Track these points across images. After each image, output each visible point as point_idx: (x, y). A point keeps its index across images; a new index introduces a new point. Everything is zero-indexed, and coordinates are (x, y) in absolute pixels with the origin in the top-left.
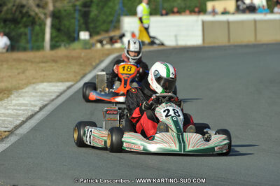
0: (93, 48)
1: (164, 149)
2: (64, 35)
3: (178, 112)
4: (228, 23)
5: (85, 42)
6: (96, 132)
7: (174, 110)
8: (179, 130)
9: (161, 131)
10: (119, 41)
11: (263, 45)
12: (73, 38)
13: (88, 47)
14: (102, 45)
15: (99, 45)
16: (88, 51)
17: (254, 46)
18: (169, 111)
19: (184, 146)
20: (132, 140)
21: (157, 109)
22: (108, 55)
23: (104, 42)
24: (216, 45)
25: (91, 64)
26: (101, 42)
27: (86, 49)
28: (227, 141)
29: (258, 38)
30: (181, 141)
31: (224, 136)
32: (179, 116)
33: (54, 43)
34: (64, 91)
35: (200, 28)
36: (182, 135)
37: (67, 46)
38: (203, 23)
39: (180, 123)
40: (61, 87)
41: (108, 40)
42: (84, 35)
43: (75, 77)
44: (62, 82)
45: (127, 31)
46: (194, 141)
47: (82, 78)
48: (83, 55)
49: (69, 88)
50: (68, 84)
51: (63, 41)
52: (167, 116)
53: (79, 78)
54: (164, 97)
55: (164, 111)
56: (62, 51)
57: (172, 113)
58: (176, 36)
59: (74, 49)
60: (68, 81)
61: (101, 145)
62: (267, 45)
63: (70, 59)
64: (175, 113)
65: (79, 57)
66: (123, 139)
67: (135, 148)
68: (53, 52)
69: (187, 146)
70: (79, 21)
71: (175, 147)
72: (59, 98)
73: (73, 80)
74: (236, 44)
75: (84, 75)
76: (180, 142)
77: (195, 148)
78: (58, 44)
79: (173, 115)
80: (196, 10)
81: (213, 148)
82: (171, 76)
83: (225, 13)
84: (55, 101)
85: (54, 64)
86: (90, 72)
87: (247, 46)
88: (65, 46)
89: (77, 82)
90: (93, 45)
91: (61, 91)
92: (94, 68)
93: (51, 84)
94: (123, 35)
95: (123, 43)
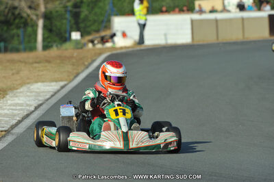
0: (85, 48)
2: (56, 35)
4: (216, 21)
5: (77, 42)
10: (110, 40)
11: (250, 42)
12: (65, 38)
14: (94, 45)
15: (90, 45)
16: (80, 51)
17: (242, 43)
22: (100, 54)
23: (96, 42)
24: (205, 43)
25: (85, 65)
26: (92, 42)
27: (78, 48)
29: (246, 35)
33: (46, 43)
34: (59, 91)
35: (189, 26)
37: (59, 46)
38: (192, 21)
40: (54, 86)
41: (99, 39)
42: (76, 36)
43: (68, 76)
44: (56, 81)
45: (117, 31)
47: (76, 77)
48: (75, 55)
49: (63, 87)
50: (62, 83)
51: (55, 42)
53: (72, 77)
56: (54, 51)
58: (165, 35)
59: (66, 49)
60: (62, 80)
62: (255, 42)
63: (63, 59)
65: (72, 57)
68: (47, 53)
70: (70, 21)
72: (54, 98)
73: (66, 80)
74: (225, 41)
75: (77, 75)
78: (50, 45)
80: (185, 8)
83: (212, 11)
84: (49, 100)
85: (47, 64)
86: (83, 71)
87: (235, 43)
88: (57, 46)
89: (70, 82)
90: (85, 45)
91: (55, 91)
92: (87, 67)
93: (45, 83)
94: (114, 35)
95: (113, 42)
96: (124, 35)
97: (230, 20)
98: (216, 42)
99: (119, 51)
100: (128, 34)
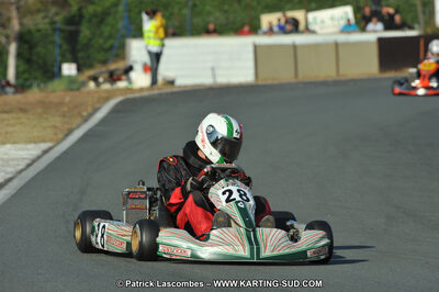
0: (84, 90)
1: (225, 255)
2: (38, 69)
3: (245, 194)
4: (295, 47)
5: (71, 79)
6: (112, 227)
7: (239, 191)
8: (248, 224)
9: (220, 226)
10: (124, 77)
11: (348, 82)
12: (52, 73)
13: (75, 86)
14: (98, 84)
15: (92, 85)
16: (76, 93)
17: (336, 83)
18: (231, 192)
19: (258, 249)
20: (173, 241)
21: (212, 190)
22: (107, 99)
23: (101, 80)
24: (276, 82)
25: (82, 116)
26: (95, 79)
27: (72, 90)
28: (326, 241)
29: (342, 71)
30: (254, 242)
31: (321, 233)
32: (248, 200)
33: (21, 81)
34: (39, 157)
35: (251, 56)
36: (254, 231)
37: (42, 85)
38: (256, 48)
39: (250, 212)
40: (33, 150)
41: (106, 75)
42: (69, 69)
43: (56, 134)
44: (35, 142)
45: (135, 62)
46: (273, 241)
47: (67, 135)
48: (67, 99)
49: (45, 152)
50: (45, 146)
51: (36, 78)
52: (228, 201)
53: (61, 136)
54: (224, 170)
55: (224, 193)
56: (34, 94)
57: (236, 195)
58: (213, 69)
59: (54, 91)
60: (44, 141)
61: (122, 249)
62: (354, 81)
63: (47, 107)
64: (241, 196)
65: (61, 104)
66: (158, 240)
67: (177, 254)
68: (19, 97)
69: (262, 249)
70: (60, 47)
71: (243, 251)
72: (31, 168)
73: (51, 141)
74: (307, 80)
75: (70, 132)
76: (251, 243)
77: (276, 253)
78: (28, 83)
79: (238, 199)
81: (305, 252)
82: (235, 135)
84: (24, 173)
85: (21, 115)
86: (78, 126)
87: (324, 83)
88: (38, 85)
89: (59, 142)
90: (84, 84)
91: (33, 157)
92: (86, 120)
93: (18, 146)
94: (130, 69)
95: (130, 81)
96: (146, 69)
98: (294, 81)
99: (137, 95)
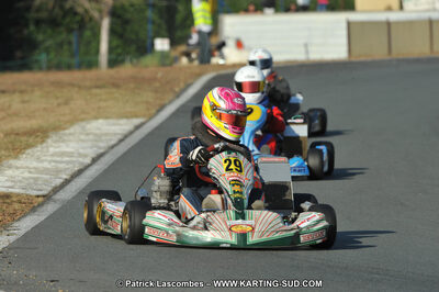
0: (176, 65)
2: (130, 43)
4: (389, 24)
5: (163, 55)
12: (145, 49)
13: (168, 62)
14: (191, 60)
15: (184, 60)
16: (169, 68)
23: (194, 55)
24: (369, 59)
25: (175, 92)
26: (188, 55)
27: (164, 65)
29: (436, 48)
33: (114, 56)
34: (131, 133)
35: (344, 32)
37: (135, 61)
38: (349, 24)
40: (125, 126)
42: (162, 44)
43: (148, 109)
44: (127, 117)
45: (229, 38)
47: (159, 111)
48: (160, 75)
49: (138, 127)
50: (137, 121)
51: (128, 53)
53: (154, 111)
56: (127, 69)
58: (306, 45)
59: (147, 67)
60: (136, 116)
63: (139, 82)
65: (154, 79)
68: (113, 72)
70: (153, 22)
72: (123, 143)
73: (144, 116)
74: (401, 57)
75: (161, 108)
78: (120, 58)
84: (116, 149)
85: (114, 90)
86: (170, 102)
87: (418, 61)
88: (131, 62)
89: (151, 117)
90: (176, 59)
91: (125, 132)
92: (178, 96)
93: (111, 121)
94: (223, 44)
95: (222, 57)
96: (239, 44)
97: (410, 24)
98: (387, 58)
99: (230, 71)
100: (246, 42)
